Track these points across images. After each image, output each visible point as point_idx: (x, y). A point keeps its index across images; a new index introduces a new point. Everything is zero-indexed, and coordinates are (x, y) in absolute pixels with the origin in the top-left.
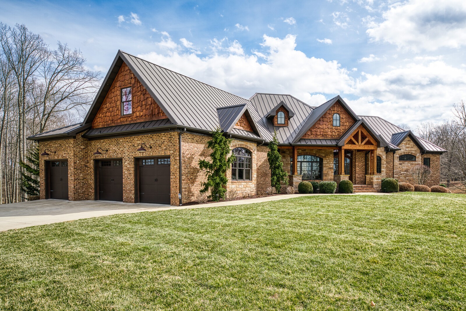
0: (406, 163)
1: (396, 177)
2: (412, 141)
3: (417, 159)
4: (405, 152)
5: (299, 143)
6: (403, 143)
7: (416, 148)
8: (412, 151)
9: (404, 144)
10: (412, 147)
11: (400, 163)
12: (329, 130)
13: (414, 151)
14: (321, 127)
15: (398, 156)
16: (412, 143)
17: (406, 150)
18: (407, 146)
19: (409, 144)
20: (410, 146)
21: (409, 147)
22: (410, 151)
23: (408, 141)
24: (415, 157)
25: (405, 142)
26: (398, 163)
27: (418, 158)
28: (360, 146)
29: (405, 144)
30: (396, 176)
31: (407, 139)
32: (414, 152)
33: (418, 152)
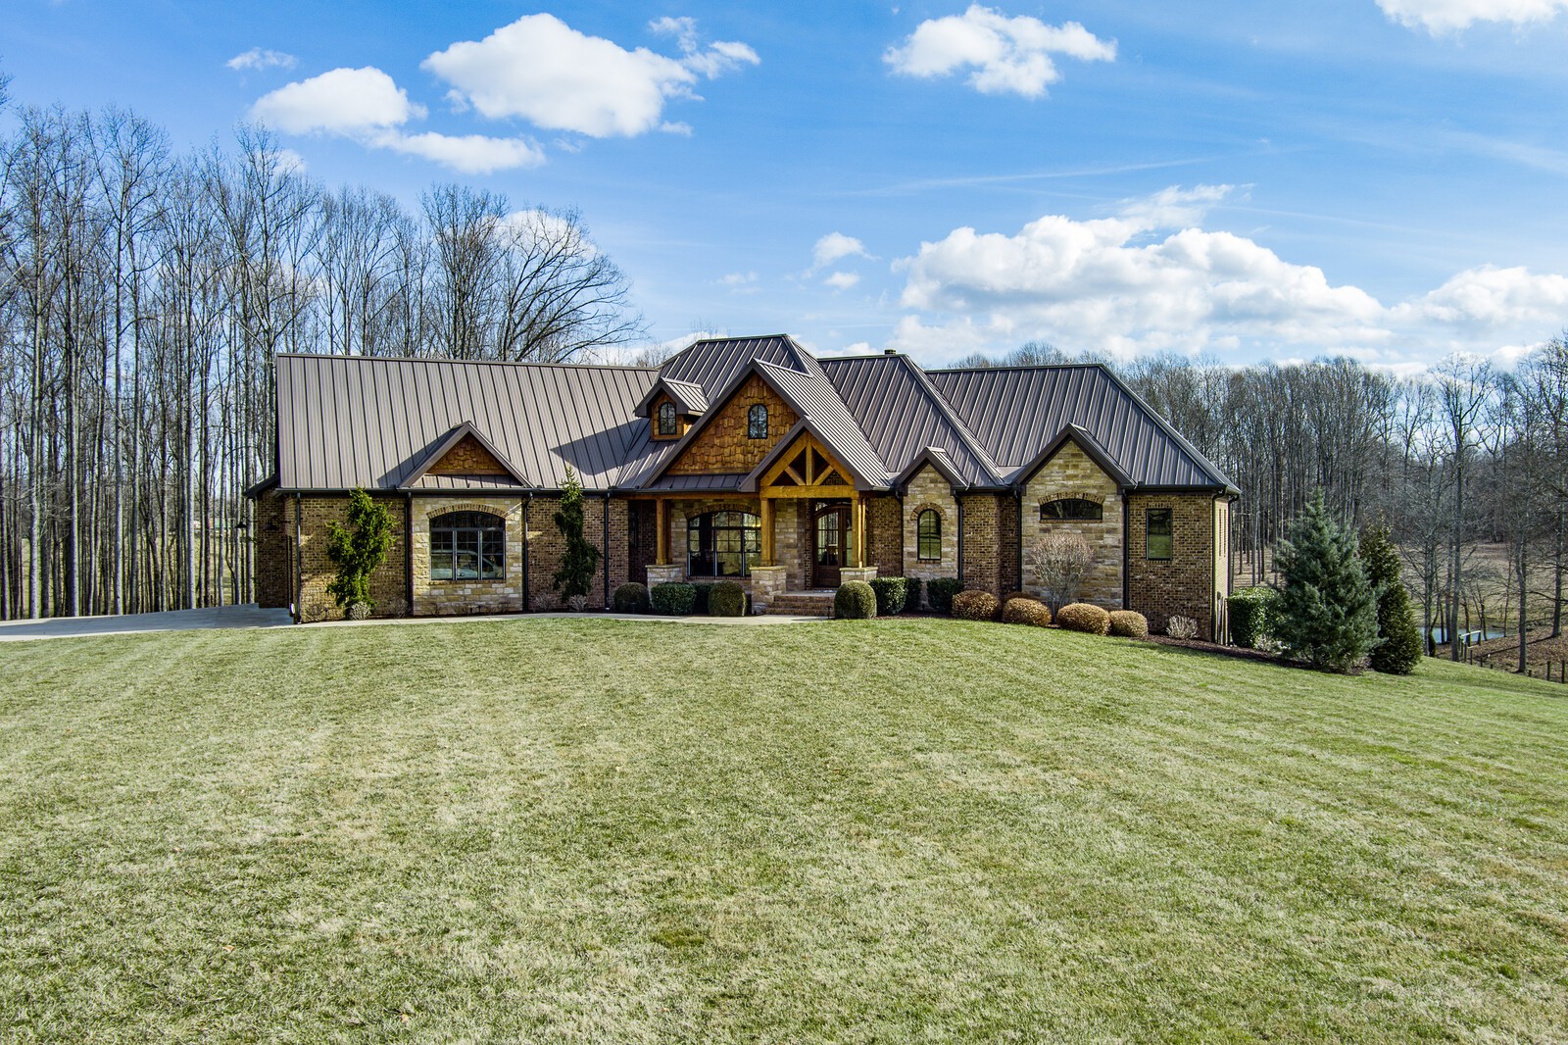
0: (1066, 526)
1: (1029, 571)
2: (1085, 456)
3: (1105, 514)
4: (1063, 490)
5: (655, 489)
6: (1053, 465)
7: (1100, 479)
8: (1088, 487)
9: (1056, 468)
10: (1084, 477)
11: (1044, 526)
12: (739, 450)
13: (1094, 487)
14: (717, 441)
15: (1037, 504)
16: (1086, 464)
17: (1064, 486)
18: (1070, 472)
19: (1075, 467)
20: (1079, 472)
21: (1076, 476)
22: (1080, 487)
23: (1074, 455)
24: (1100, 507)
25: (1061, 461)
26: (1037, 526)
27: (1111, 509)
28: (808, 489)
29: (1060, 466)
30: (1029, 567)
31: (1070, 451)
32: (1095, 491)
33: (1111, 491)
